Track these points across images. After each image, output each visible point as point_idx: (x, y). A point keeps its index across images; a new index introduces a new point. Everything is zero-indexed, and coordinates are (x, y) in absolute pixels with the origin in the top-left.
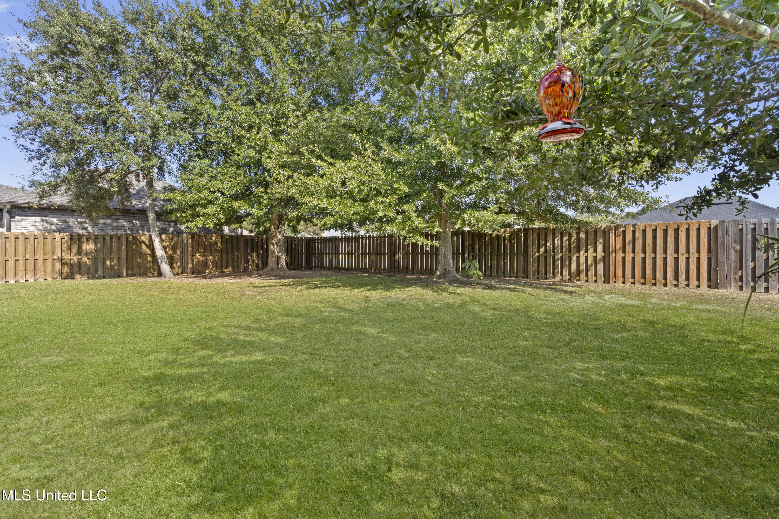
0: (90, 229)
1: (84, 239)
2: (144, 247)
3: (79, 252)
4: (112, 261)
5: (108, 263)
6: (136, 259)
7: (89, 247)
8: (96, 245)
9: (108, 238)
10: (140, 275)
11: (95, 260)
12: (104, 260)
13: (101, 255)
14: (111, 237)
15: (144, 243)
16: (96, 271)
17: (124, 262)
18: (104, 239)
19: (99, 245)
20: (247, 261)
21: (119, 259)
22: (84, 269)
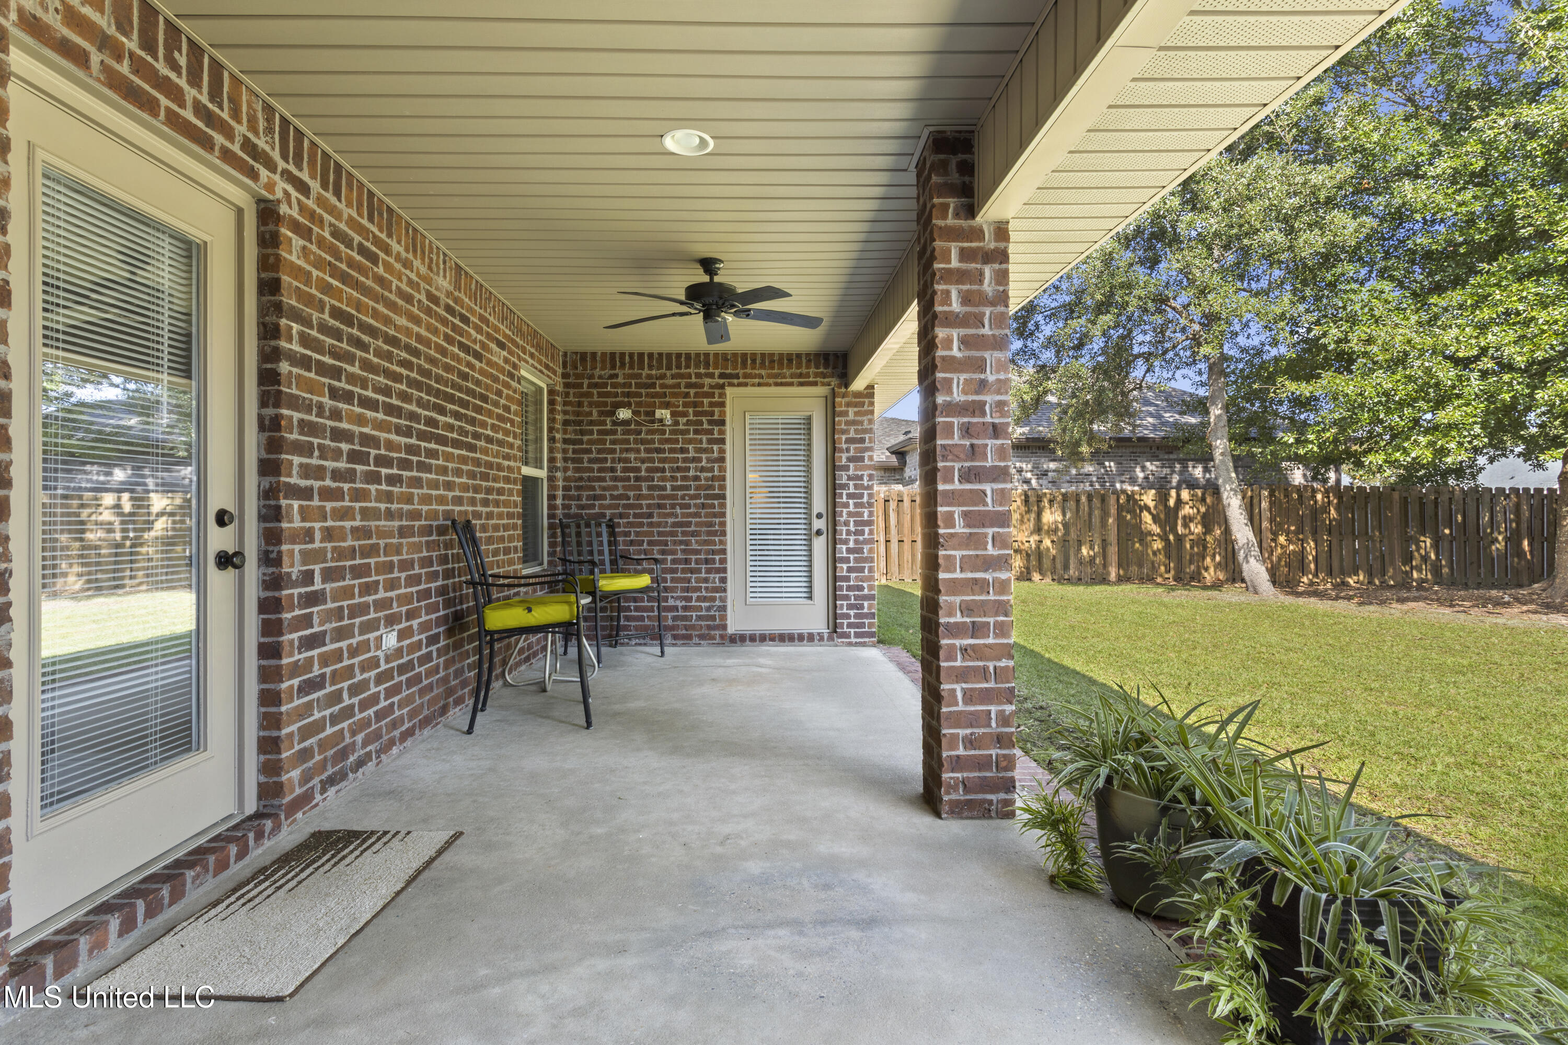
0: (1034, 482)
1: (1046, 503)
2: (1147, 518)
3: (1038, 529)
4: (1092, 548)
5: (1084, 551)
6: (1133, 544)
7: (1051, 517)
8: (1064, 515)
9: (1084, 499)
10: (1142, 580)
11: (1063, 543)
12: (1080, 544)
13: (1073, 535)
14: (1090, 497)
15: (1147, 508)
16: (1066, 567)
17: (1113, 550)
18: (1078, 501)
19: (1068, 515)
20: (1408, 558)
21: (1104, 544)
22: (1047, 563)
